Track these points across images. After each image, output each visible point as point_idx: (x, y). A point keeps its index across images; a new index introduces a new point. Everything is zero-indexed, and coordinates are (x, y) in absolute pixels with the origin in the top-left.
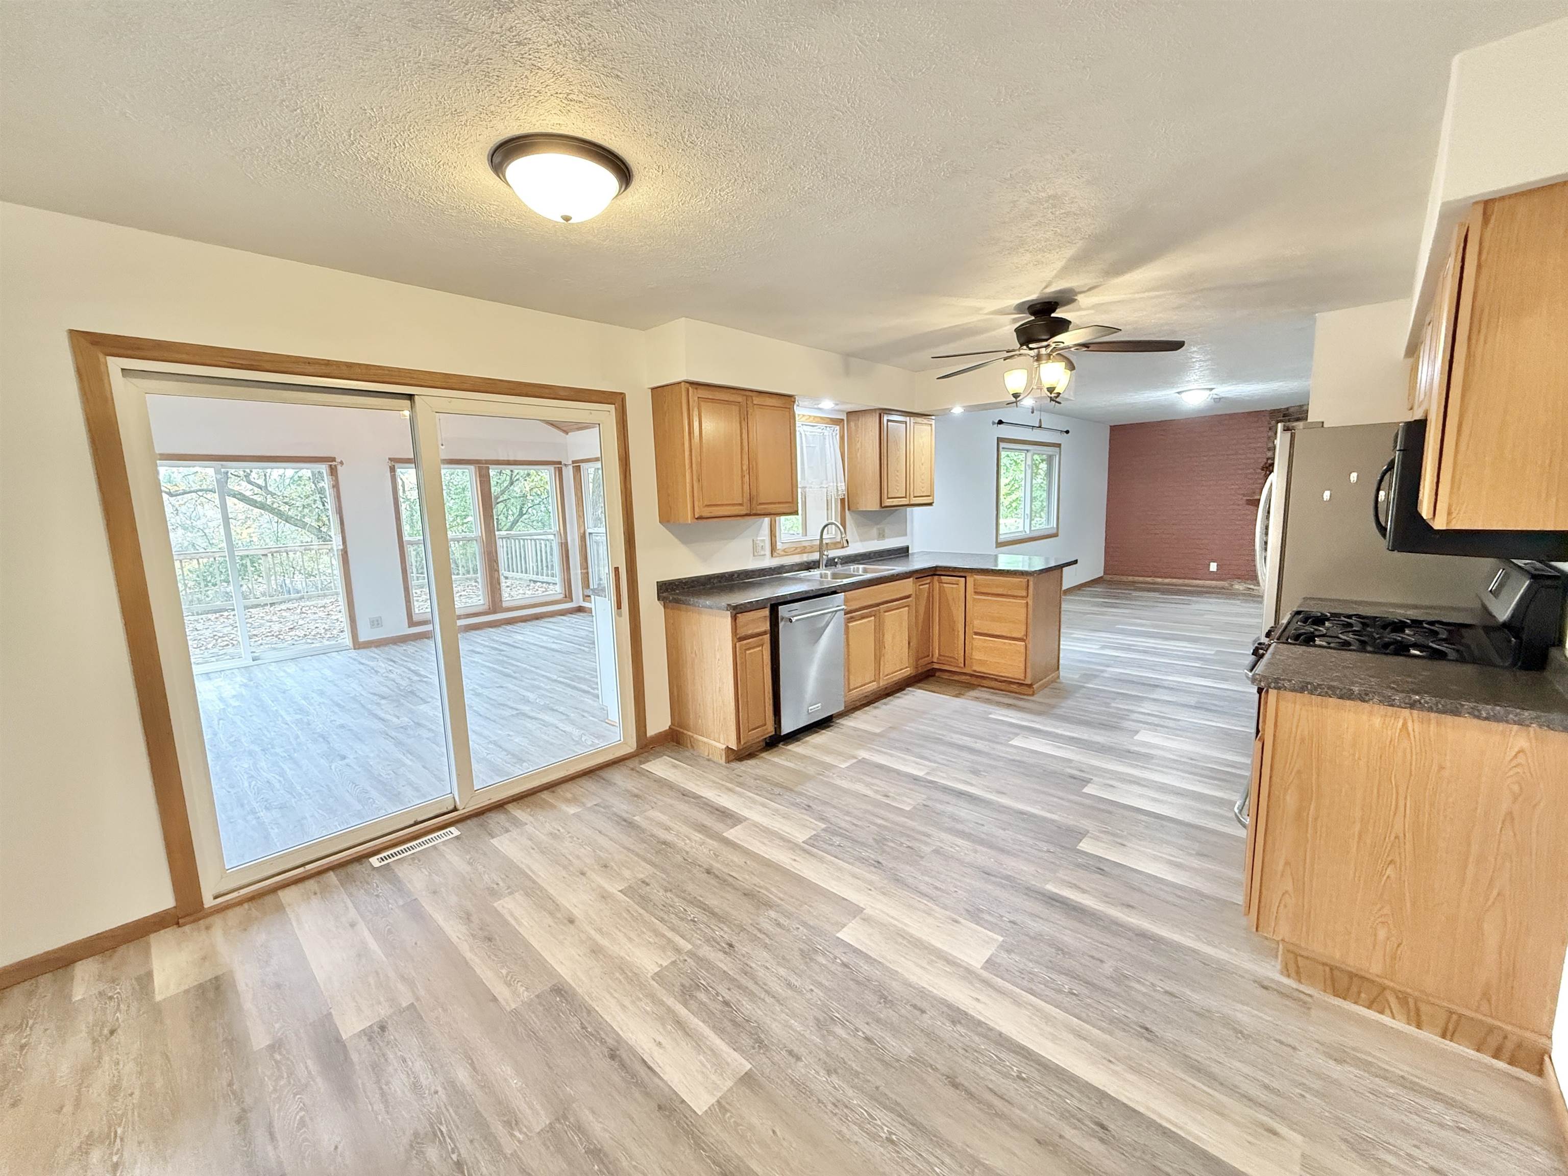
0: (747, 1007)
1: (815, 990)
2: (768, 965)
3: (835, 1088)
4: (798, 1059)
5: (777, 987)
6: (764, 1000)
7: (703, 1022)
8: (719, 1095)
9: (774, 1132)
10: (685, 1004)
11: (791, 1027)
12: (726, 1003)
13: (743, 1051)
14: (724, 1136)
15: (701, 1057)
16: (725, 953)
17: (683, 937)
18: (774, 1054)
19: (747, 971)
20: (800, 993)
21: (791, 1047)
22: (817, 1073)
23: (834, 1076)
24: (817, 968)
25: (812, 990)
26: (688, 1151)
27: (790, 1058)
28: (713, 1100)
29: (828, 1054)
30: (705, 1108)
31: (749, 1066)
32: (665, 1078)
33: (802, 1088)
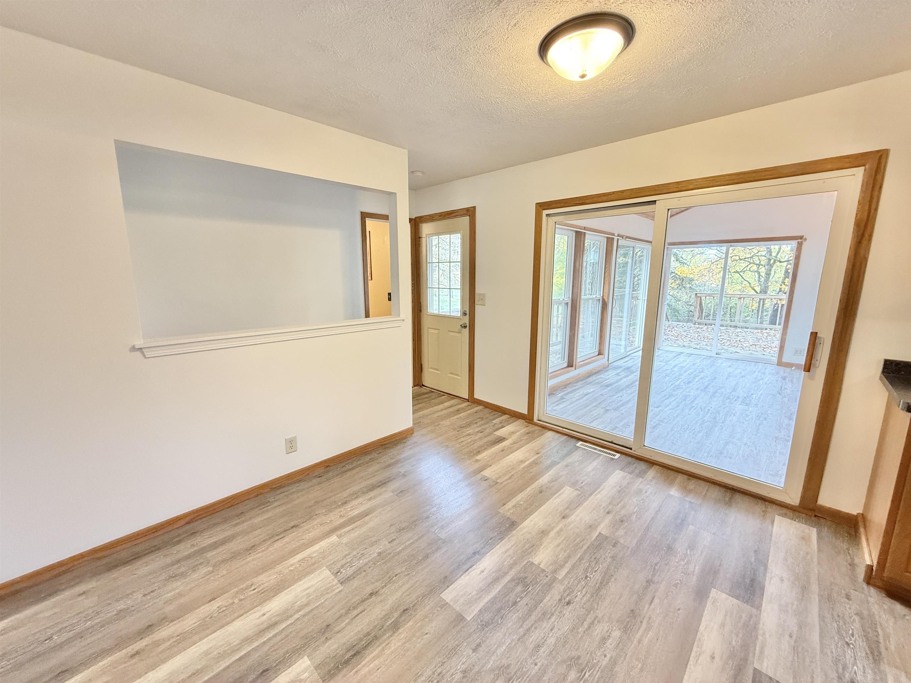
0: (513, 617)
1: (537, 668)
2: (555, 630)
3: (452, 675)
4: (474, 650)
5: (534, 637)
6: (521, 626)
7: (499, 591)
8: (451, 604)
9: (427, 634)
10: (512, 580)
11: (499, 646)
12: (515, 603)
13: (478, 616)
14: (428, 608)
15: (475, 592)
16: (560, 600)
17: (568, 572)
18: (478, 634)
19: (545, 616)
20: (532, 655)
21: (483, 646)
22: (463, 664)
23: (461, 675)
24: (562, 669)
25: (536, 664)
26: (422, 592)
27: (475, 645)
28: (448, 601)
29: (479, 672)
30: (443, 598)
31: (469, 619)
32: (462, 577)
33: (454, 651)
